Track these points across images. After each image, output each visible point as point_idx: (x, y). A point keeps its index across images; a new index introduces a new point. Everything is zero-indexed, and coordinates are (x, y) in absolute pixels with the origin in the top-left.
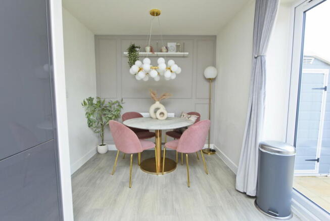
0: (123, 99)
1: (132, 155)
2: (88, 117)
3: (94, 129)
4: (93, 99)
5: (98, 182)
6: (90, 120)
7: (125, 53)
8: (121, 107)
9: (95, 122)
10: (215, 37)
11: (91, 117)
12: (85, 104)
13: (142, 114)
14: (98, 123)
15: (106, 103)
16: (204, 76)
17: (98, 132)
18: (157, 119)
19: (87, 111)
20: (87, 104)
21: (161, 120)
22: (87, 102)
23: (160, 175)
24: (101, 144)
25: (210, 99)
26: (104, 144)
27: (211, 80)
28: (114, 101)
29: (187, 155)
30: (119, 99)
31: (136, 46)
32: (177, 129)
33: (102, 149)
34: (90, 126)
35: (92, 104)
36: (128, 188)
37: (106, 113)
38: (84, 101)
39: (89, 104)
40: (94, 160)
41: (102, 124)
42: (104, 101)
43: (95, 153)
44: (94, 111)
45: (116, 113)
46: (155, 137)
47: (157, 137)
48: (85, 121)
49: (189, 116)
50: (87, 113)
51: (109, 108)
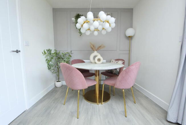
0: (72, 51)
1: (79, 91)
2: (47, 63)
3: (53, 71)
4: (52, 50)
5: (52, 112)
6: (49, 65)
7: (73, 19)
8: (71, 56)
9: (53, 66)
10: (132, 9)
11: (50, 63)
12: (45, 53)
13: (84, 61)
14: (55, 67)
15: (61, 54)
16: (125, 35)
17: (55, 73)
18: (96, 63)
19: (47, 58)
20: (47, 53)
21: (99, 64)
22: (46, 52)
23: (100, 105)
24: (58, 81)
25: (129, 51)
26: (60, 81)
27: (130, 38)
28: (66, 52)
29: (123, 90)
30: (69, 51)
31: (80, 14)
32: (109, 70)
33: (59, 84)
34: (49, 69)
35: (50, 54)
36: (76, 119)
37: (60, 60)
38: (44, 51)
39: (48, 53)
40: (52, 92)
41: (58, 68)
42: (59, 52)
43: (54, 87)
44: (52, 58)
45: (67, 59)
46: (94, 76)
47: (96, 76)
48: (46, 65)
49: (117, 61)
50: (46, 60)
51: (62, 57)
